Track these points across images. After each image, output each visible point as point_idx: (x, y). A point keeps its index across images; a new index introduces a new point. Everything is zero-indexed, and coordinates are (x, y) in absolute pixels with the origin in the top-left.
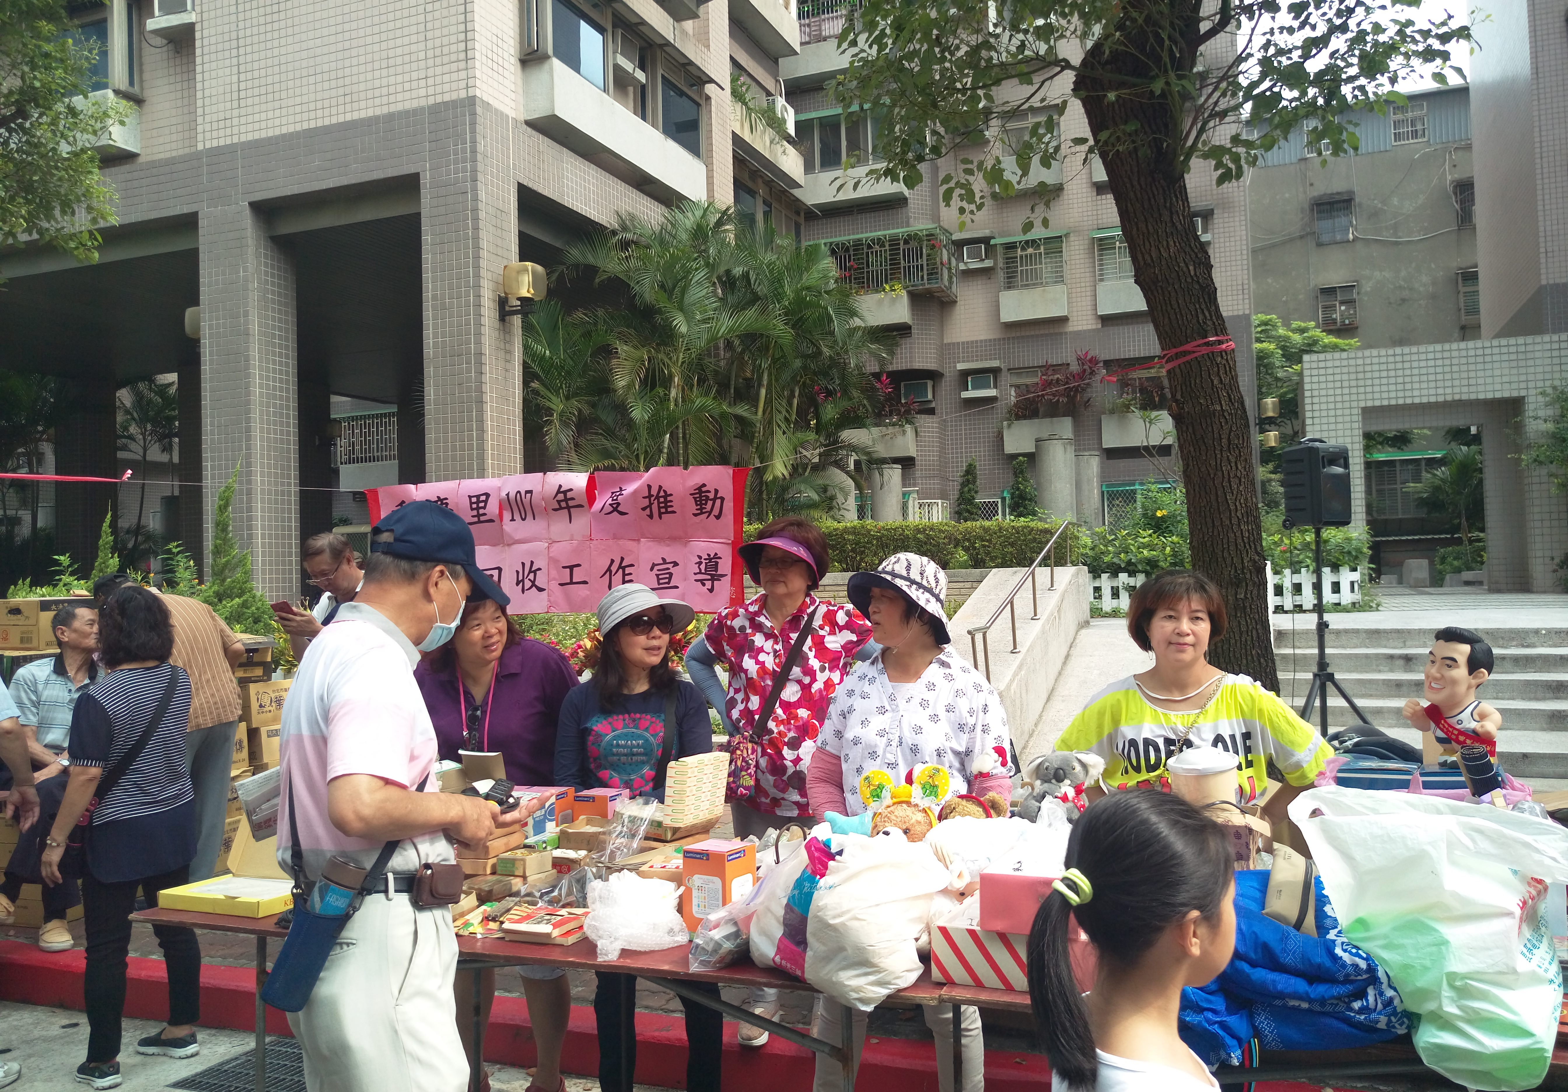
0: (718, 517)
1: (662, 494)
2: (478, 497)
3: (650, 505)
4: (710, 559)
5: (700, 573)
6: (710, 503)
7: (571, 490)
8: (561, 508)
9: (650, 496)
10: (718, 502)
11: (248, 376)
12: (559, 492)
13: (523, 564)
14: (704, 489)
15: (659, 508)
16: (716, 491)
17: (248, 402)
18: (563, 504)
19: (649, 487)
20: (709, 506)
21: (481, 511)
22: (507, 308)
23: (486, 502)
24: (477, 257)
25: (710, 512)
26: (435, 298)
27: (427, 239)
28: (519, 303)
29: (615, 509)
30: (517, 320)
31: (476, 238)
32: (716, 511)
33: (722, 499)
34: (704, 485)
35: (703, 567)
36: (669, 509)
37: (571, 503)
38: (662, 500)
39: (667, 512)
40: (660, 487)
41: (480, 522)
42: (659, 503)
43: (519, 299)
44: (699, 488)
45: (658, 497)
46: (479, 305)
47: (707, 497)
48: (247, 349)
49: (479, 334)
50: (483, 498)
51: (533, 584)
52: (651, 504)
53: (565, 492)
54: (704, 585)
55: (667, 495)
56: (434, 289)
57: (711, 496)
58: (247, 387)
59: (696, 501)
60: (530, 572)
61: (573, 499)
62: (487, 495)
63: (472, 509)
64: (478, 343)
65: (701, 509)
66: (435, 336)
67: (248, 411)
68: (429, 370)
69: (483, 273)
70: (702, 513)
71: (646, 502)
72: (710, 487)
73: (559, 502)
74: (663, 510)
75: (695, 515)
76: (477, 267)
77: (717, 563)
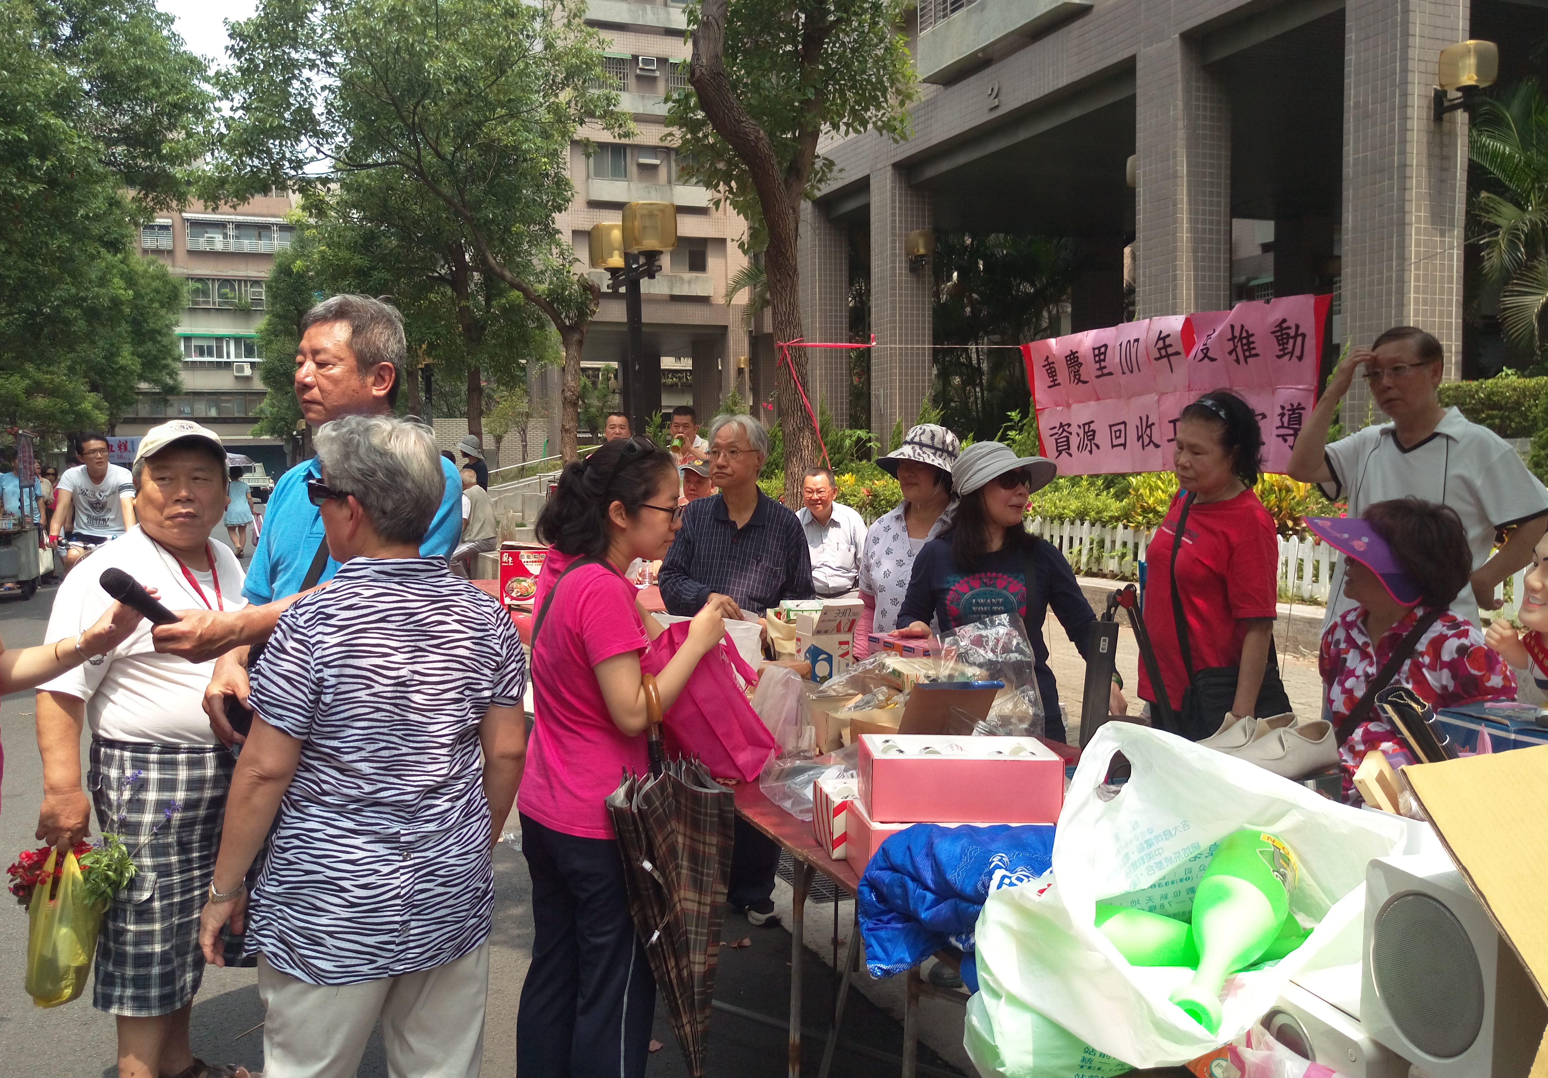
0: (1300, 358)
1: (1244, 334)
2: (1099, 348)
3: (1235, 349)
4: (1293, 410)
5: (1282, 427)
6: (1291, 341)
7: (1169, 335)
8: (1161, 357)
9: (1233, 338)
10: (1299, 339)
11: (1175, 221)
12: (1159, 339)
13: (1141, 418)
14: (1284, 325)
15: (1244, 351)
16: (1297, 327)
17: (1175, 250)
18: (1163, 352)
19: (1232, 327)
20: (1290, 346)
21: (1103, 364)
22: (1446, 104)
23: (1105, 353)
24: (1405, 47)
25: (1292, 353)
26: (1357, 105)
27: (1351, 35)
28: (1459, 94)
29: (1206, 356)
30: (1461, 117)
31: (1406, 23)
32: (1297, 352)
33: (1304, 336)
34: (1284, 321)
35: (1286, 419)
36: (1253, 352)
37: (1170, 350)
38: (1245, 341)
39: (1251, 356)
40: (1242, 327)
41: (1103, 375)
42: (1243, 345)
43: (1459, 89)
44: (1280, 325)
45: (1241, 339)
46: (1404, 106)
47: (1288, 334)
48: (1175, 193)
49: (1403, 142)
50: (1103, 350)
51: (1151, 441)
52: (1235, 347)
53: (1164, 339)
54: (1285, 441)
55: (1250, 336)
56: (1357, 95)
57: (1292, 332)
58: (1175, 233)
59: (1278, 341)
60: (1147, 427)
61: (1170, 346)
62: (1106, 346)
63: (1096, 362)
64: (1403, 152)
65: (1284, 349)
66: (1356, 152)
67: (1175, 259)
68: (1349, 193)
69: (1413, 65)
70: (1285, 354)
71: (1230, 346)
72: (1290, 323)
73: (1159, 349)
74: (1247, 354)
75: (1279, 357)
76: (1405, 59)
77: (1300, 414)
